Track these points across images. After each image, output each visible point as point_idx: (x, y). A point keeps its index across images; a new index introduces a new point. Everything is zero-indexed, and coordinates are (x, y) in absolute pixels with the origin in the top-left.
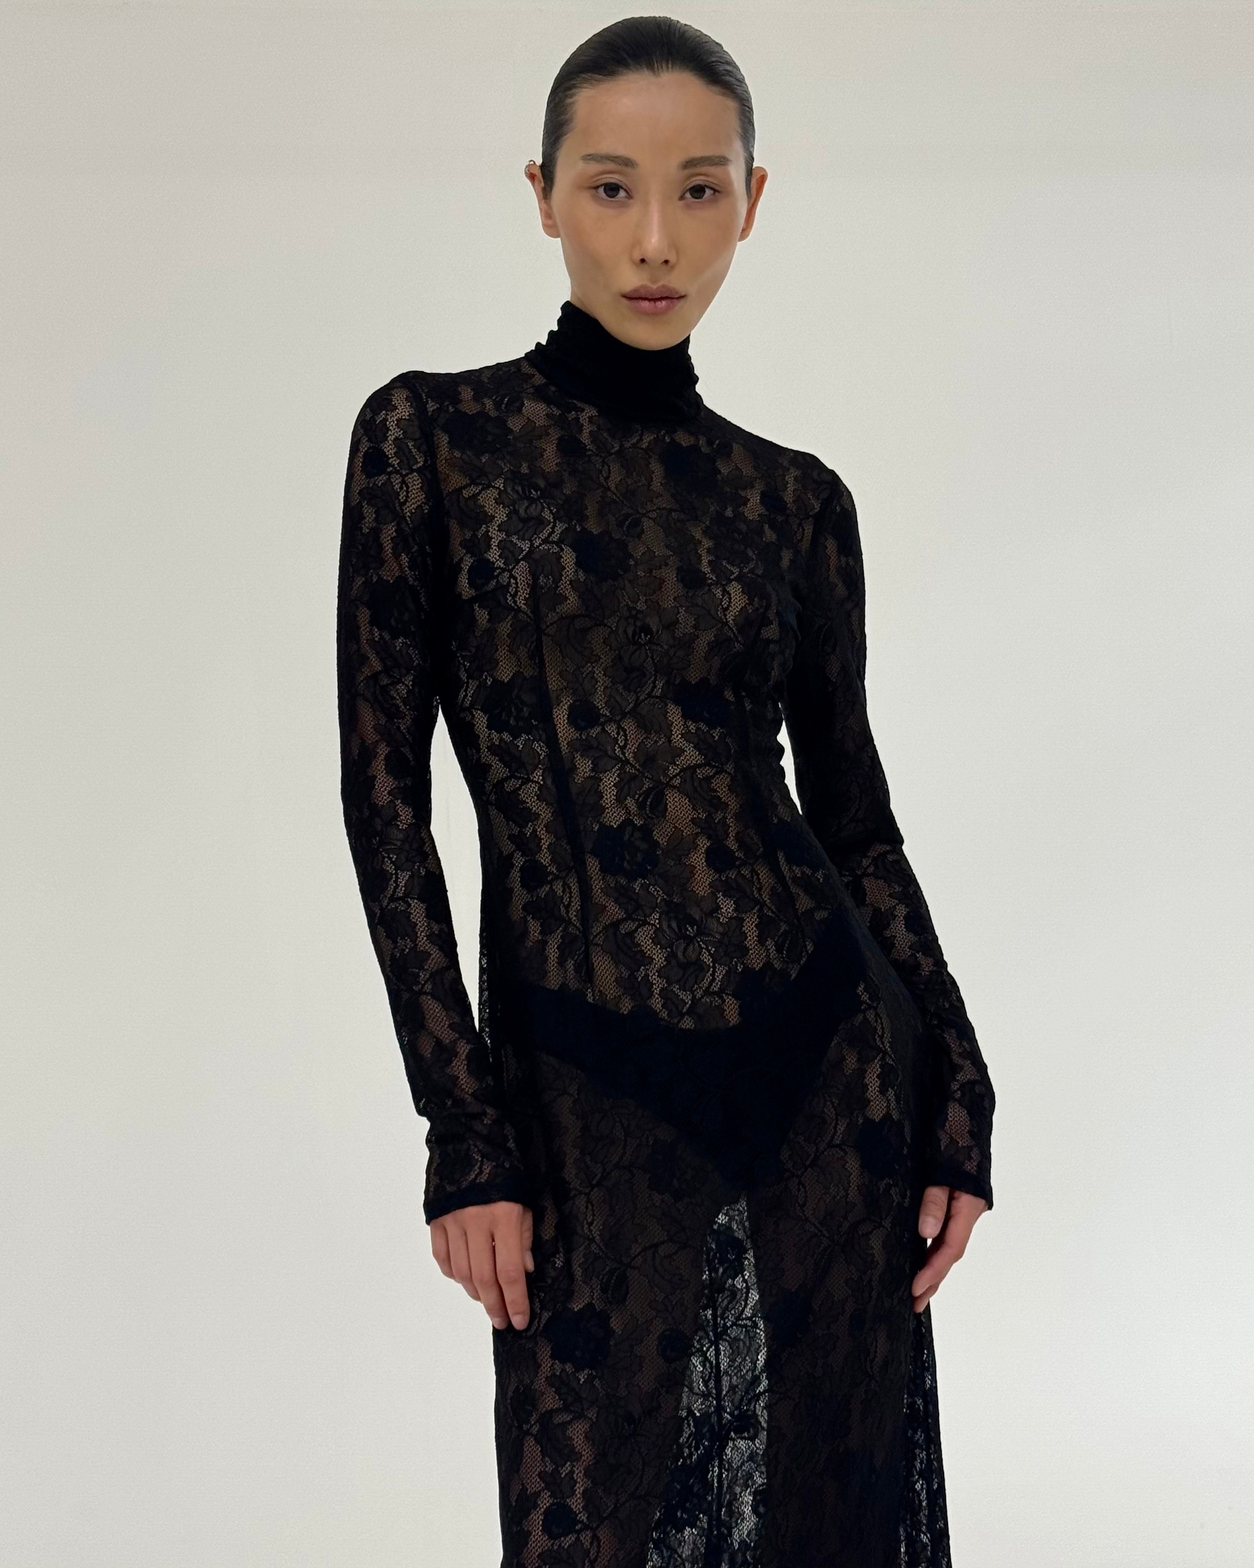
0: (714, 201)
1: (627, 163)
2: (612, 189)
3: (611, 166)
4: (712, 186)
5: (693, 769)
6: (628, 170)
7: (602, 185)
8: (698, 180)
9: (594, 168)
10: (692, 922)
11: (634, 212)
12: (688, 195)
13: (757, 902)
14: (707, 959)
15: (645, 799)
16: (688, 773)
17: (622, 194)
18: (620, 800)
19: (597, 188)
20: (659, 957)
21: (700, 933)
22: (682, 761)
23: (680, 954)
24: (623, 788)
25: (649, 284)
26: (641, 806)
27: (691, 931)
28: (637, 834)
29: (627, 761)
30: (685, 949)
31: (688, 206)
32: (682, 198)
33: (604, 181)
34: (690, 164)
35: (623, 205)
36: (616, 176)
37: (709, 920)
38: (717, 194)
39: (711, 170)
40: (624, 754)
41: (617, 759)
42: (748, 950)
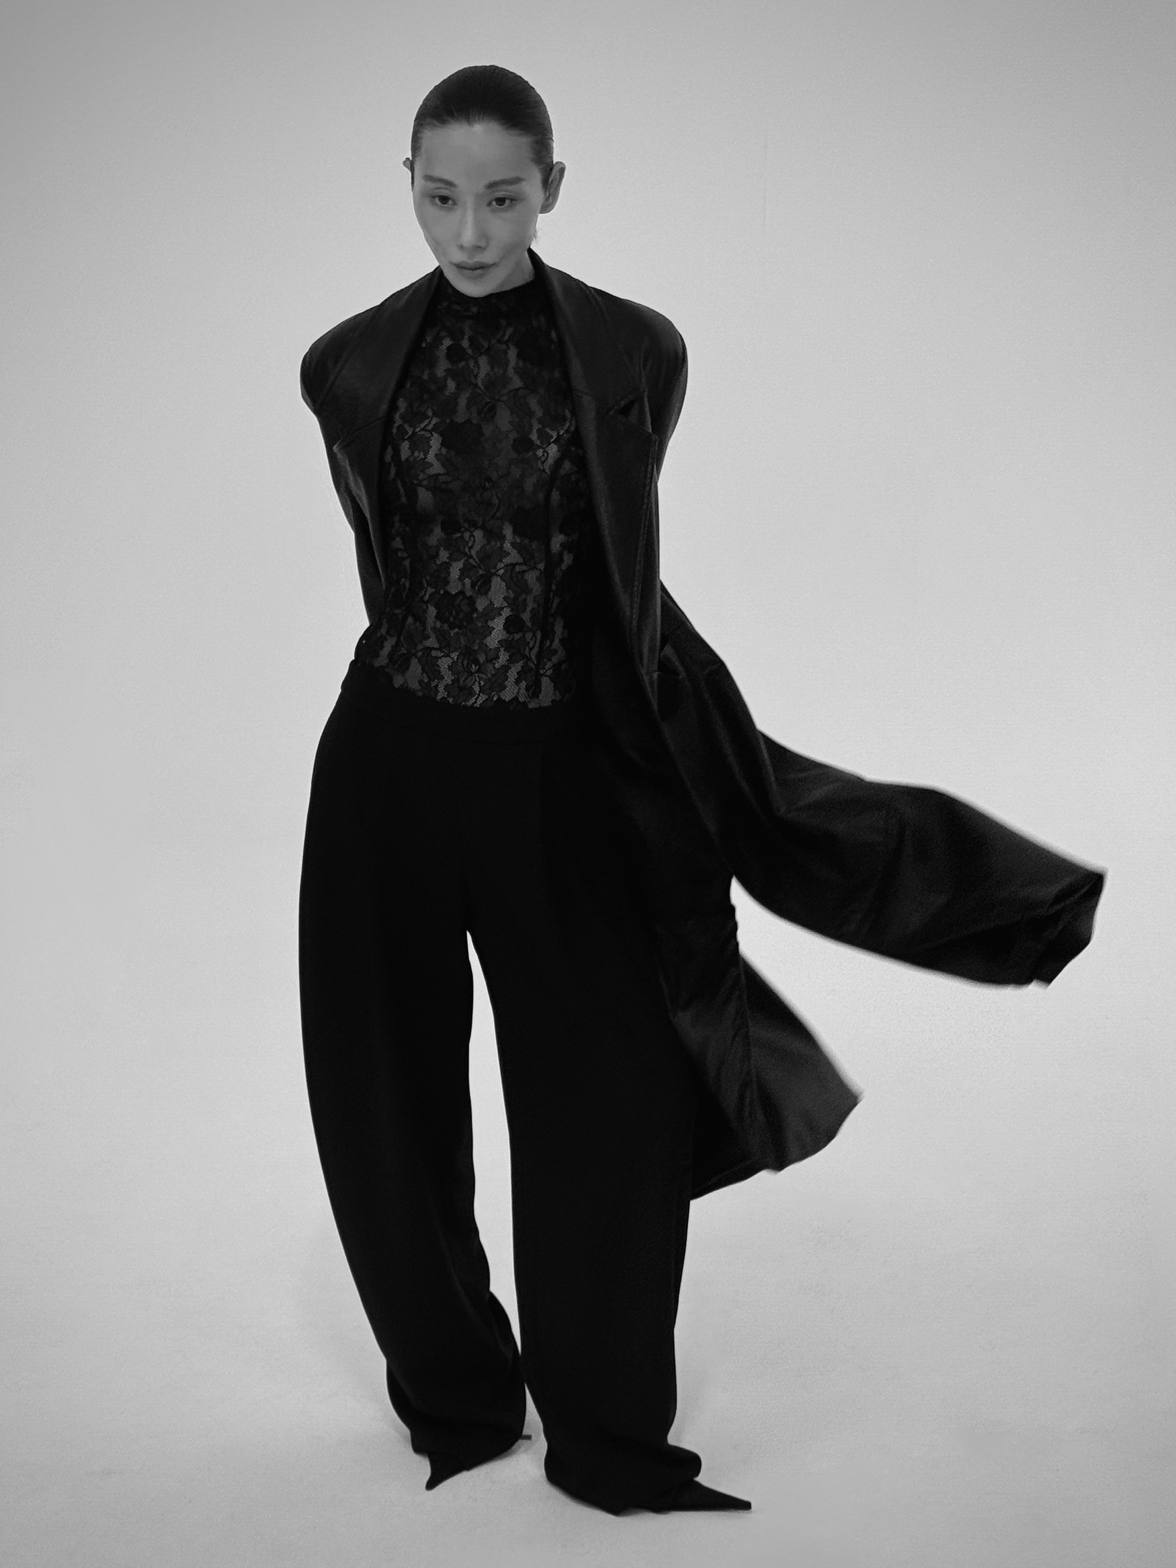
0: (511, 206)
1: (449, 184)
2: (444, 199)
3: (442, 185)
4: (510, 197)
5: (513, 565)
6: (453, 189)
7: (437, 196)
8: (500, 194)
9: (432, 185)
10: (476, 662)
11: (458, 212)
12: (494, 203)
13: (524, 656)
14: (476, 688)
15: (478, 581)
16: (510, 568)
17: (450, 202)
18: (461, 579)
19: (434, 197)
20: (448, 678)
21: (478, 671)
22: (507, 560)
23: (461, 682)
24: (463, 573)
25: (468, 261)
26: (473, 585)
27: (474, 668)
28: (466, 601)
29: (471, 557)
30: (466, 679)
31: (493, 211)
32: (489, 204)
33: (438, 194)
34: (492, 186)
35: (450, 209)
36: (443, 191)
37: (489, 664)
38: (514, 202)
39: (511, 188)
40: (470, 551)
41: (466, 554)
42: (505, 687)
